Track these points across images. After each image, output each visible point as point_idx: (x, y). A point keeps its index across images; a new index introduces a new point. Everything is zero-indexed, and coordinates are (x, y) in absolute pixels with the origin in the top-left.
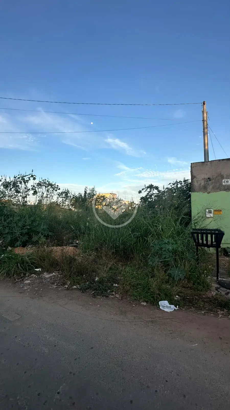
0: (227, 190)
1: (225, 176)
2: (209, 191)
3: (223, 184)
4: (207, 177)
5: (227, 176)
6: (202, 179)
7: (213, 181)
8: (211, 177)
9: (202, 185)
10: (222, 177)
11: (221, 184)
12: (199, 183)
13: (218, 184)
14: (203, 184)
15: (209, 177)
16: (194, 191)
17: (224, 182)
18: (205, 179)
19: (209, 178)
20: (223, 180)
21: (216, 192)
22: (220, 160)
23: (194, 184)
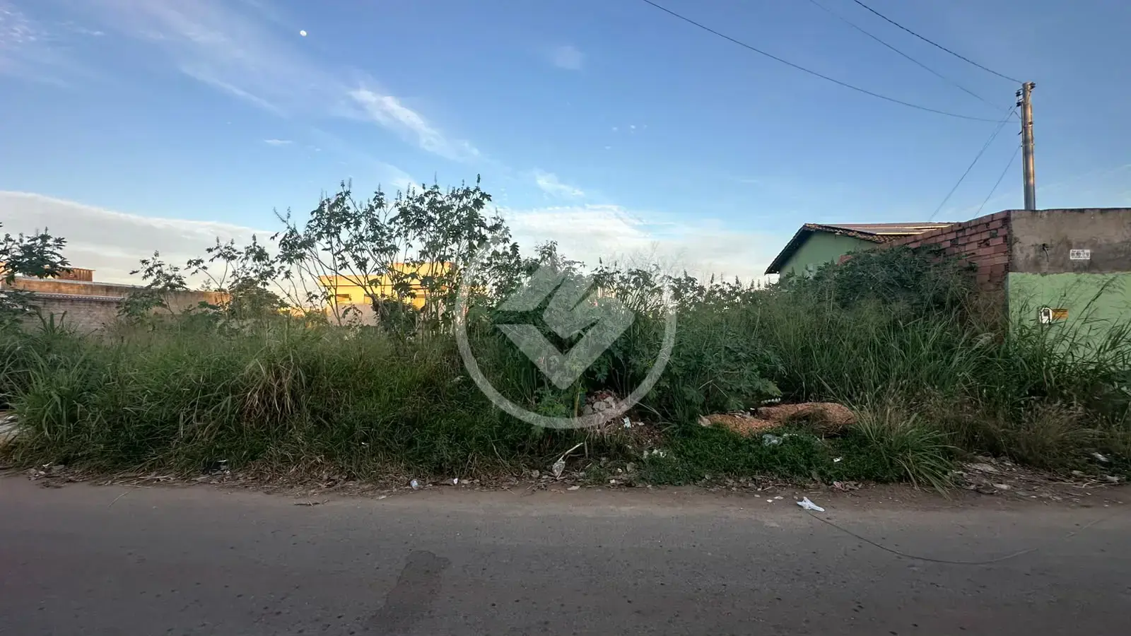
0: (1079, 271)
1: (1074, 243)
2: (1045, 270)
3: (1071, 258)
4: (1040, 242)
5: (1079, 243)
6: (1031, 244)
7: (1053, 250)
8: (1048, 243)
9: (1030, 258)
10: (1070, 246)
11: (1067, 258)
12: (1025, 254)
13: (1061, 258)
14: (1032, 256)
15: (1043, 243)
16: (1015, 269)
17: (1073, 254)
18: (1037, 245)
19: (1044, 245)
20: (1071, 251)
21: (1057, 273)
22: (1065, 210)
23: (1016, 255)
